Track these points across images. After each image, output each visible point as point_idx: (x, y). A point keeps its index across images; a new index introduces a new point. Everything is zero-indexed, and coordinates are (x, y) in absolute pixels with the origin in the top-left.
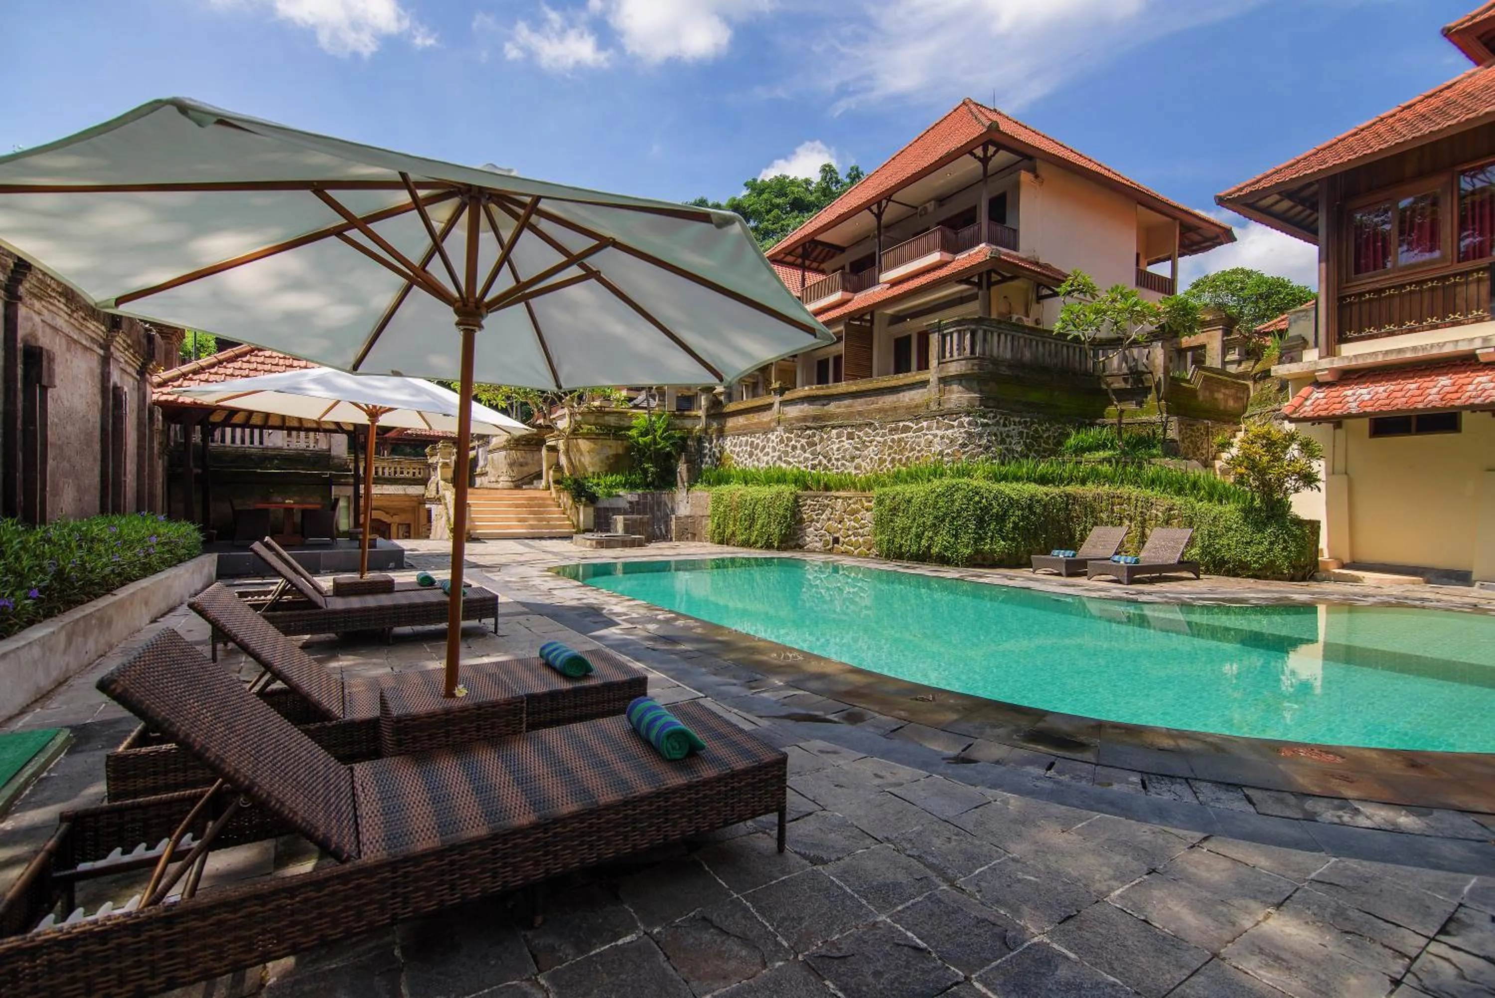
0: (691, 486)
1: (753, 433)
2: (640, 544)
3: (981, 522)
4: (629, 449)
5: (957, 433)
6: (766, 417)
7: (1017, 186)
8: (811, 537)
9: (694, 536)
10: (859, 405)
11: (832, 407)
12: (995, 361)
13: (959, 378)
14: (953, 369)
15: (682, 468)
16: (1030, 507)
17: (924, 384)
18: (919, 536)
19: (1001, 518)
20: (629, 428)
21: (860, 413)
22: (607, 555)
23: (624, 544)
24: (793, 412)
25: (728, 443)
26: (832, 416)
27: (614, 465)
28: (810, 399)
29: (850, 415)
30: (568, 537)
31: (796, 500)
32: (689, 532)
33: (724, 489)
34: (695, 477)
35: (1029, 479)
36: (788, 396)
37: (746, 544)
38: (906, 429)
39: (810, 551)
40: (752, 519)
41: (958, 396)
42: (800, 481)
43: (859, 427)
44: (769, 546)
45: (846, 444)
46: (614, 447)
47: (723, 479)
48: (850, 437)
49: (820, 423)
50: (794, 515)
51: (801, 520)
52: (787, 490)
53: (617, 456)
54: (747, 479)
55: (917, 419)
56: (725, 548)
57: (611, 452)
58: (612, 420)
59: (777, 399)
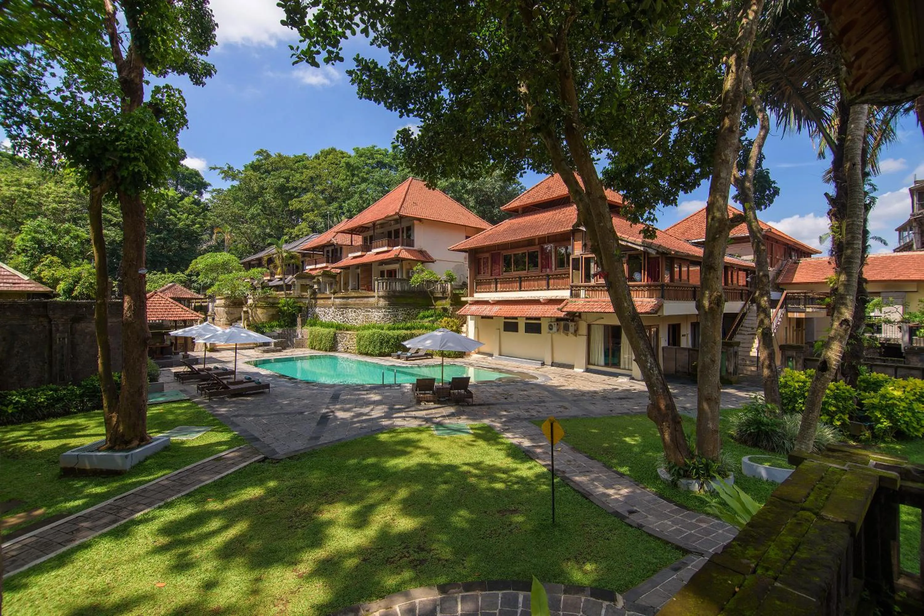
0: (302, 327)
1: (325, 307)
2: (280, 351)
3: (381, 344)
4: (278, 312)
5: (381, 314)
6: (330, 302)
7: (413, 224)
8: (340, 347)
9: (303, 346)
10: (358, 301)
11: (350, 301)
12: (395, 291)
13: (382, 297)
14: (381, 294)
15: (299, 320)
16: (398, 338)
17: (374, 297)
18: (366, 347)
19: (388, 342)
20: (279, 303)
21: (358, 304)
22: (267, 356)
23: (273, 351)
24: (338, 301)
25: (317, 310)
26: (350, 304)
27: (273, 318)
28: (343, 298)
29: (355, 304)
30: (253, 348)
31: (335, 335)
32: (300, 345)
33: (314, 328)
34: (303, 324)
35: (403, 329)
36: (336, 295)
37: (319, 349)
38: (369, 311)
39: (340, 352)
40: (321, 340)
41: (382, 302)
42: (339, 327)
43: (357, 309)
44: (326, 350)
45: (354, 314)
46: (272, 311)
47: (314, 325)
48: (355, 312)
49: (345, 307)
50: (334, 340)
51: (337, 342)
52: (332, 330)
53: (273, 315)
54: (323, 325)
55: (372, 308)
56: (313, 351)
57: (271, 313)
58: (271, 300)
59: (333, 296)
